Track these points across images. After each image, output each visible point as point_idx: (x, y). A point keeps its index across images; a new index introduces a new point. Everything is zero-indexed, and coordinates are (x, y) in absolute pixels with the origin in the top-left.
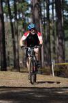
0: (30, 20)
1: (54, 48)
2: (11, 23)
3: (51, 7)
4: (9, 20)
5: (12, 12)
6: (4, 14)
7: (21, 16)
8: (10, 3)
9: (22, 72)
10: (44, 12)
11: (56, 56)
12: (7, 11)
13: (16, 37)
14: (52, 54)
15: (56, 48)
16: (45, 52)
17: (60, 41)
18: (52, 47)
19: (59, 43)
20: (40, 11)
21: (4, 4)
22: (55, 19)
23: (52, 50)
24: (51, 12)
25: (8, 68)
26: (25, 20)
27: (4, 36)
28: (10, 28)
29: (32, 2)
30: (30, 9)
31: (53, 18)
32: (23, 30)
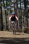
0: (13, 9)
1: (23, 21)
2: (5, 10)
3: (22, 3)
4: (4, 9)
5: (5, 6)
6: (2, 7)
7: (9, 7)
8: (5, 2)
9: (10, 31)
10: (19, 6)
11: (24, 24)
12: (3, 5)
13: (7, 16)
14: (22, 23)
15: (24, 21)
16: (19, 23)
17: (26, 18)
18: (22, 21)
19: (26, 19)
20: (18, 5)
21: (2, 2)
22: (24, 9)
23: (22, 22)
24: (22, 5)
25: (4, 30)
26: (11, 9)
27: (2, 16)
28: (4, 12)
29: (14, 1)
30: (13, 4)
31: (23, 8)
32: (10, 13)
